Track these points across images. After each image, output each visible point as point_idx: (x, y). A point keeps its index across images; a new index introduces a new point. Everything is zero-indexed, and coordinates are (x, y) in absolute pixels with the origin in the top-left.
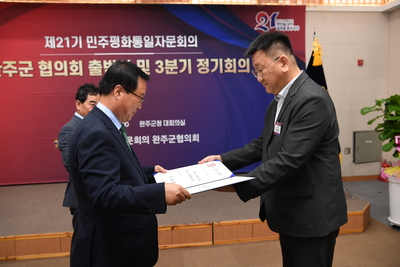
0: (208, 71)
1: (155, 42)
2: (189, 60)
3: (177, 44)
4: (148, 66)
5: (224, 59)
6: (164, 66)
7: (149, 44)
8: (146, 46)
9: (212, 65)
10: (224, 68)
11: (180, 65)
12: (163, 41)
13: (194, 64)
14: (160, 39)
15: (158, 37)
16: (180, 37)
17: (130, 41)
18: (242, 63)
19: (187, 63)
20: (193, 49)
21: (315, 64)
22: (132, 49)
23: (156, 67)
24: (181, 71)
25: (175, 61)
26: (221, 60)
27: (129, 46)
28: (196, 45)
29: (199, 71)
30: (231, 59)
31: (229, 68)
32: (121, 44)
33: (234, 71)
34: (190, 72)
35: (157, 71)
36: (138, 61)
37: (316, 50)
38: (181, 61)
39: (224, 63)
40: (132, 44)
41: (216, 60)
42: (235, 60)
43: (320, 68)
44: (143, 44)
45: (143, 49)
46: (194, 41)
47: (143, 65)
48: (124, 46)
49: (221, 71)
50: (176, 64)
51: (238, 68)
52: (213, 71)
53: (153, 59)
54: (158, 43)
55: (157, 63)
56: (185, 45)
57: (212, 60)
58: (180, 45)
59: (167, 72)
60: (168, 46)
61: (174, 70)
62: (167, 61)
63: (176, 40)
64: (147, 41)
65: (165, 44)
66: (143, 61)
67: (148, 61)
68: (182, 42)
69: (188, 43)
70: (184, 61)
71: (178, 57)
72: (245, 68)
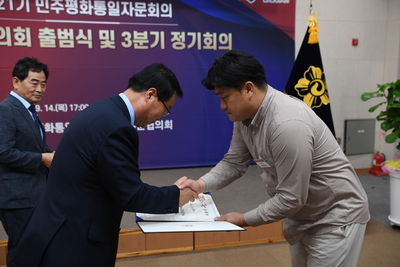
0: (184, 46)
1: (121, 9)
2: (162, 33)
3: (147, 13)
4: (113, 38)
5: (203, 32)
6: (132, 39)
7: (114, 12)
8: (110, 14)
9: (188, 40)
10: (203, 44)
11: (151, 38)
12: (131, 9)
13: (168, 37)
14: (128, 6)
15: (125, 4)
16: (151, 5)
17: (91, 7)
18: (223, 39)
19: (159, 36)
20: (166, 20)
21: (311, 41)
22: (94, 17)
23: (123, 39)
24: (152, 46)
25: (145, 33)
26: (199, 34)
27: (90, 13)
28: (170, 15)
29: (174, 46)
30: (211, 33)
31: (208, 44)
32: (79, 9)
33: (215, 47)
34: (163, 47)
35: (124, 44)
36: (101, 32)
37: (312, 25)
38: (152, 33)
39: (203, 38)
40: (93, 11)
41: (193, 34)
42: (215, 34)
43: (316, 46)
44: (107, 11)
45: (107, 17)
46: (168, 11)
47: (107, 37)
48: (84, 12)
49: (199, 48)
50: (146, 37)
51: (219, 44)
52: (190, 46)
53: (118, 30)
54: (125, 11)
55: (124, 34)
56: (157, 15)
57: (189, 34)
58: (151, 14)
59: (136, 47)
60: (137, 15)
61: (144, 44)
62: (135, 33)
63: (147, 7)
64: (111, 8)
65: (134, 12)
66: (107, 32)
67: (112, 32)
68: (154, 11)
69: (161, 12)
70: (156, 34)
71: (149, 29)
72: (227, 45)
